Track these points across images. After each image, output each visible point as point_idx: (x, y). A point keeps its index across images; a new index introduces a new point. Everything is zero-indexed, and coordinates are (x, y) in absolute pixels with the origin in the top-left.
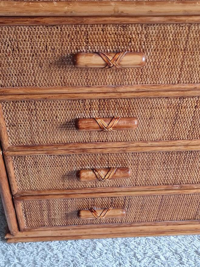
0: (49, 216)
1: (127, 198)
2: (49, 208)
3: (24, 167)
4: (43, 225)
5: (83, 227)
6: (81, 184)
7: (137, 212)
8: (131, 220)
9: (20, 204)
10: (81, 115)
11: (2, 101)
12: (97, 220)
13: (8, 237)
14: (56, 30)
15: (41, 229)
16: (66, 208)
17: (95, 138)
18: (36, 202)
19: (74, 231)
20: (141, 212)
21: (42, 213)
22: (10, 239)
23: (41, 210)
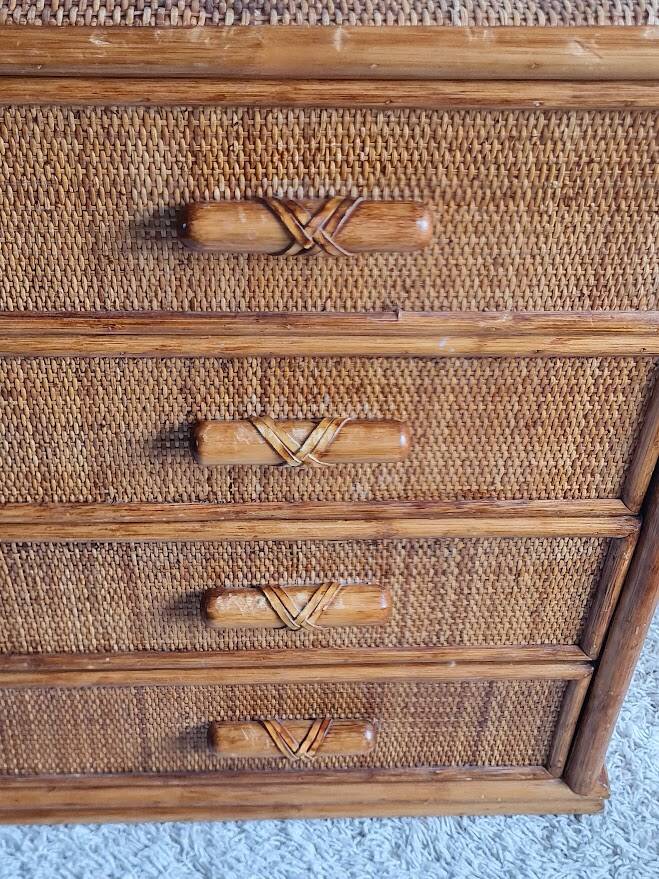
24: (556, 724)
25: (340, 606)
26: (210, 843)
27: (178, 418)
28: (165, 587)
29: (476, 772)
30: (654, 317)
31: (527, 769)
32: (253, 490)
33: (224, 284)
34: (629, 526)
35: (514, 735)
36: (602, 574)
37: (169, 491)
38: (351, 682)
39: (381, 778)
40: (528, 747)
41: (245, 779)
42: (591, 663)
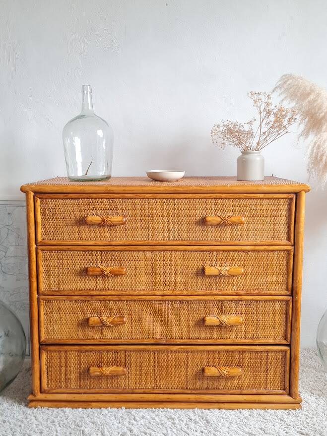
0: (66, 375)
1: (127, 354)
2: (66, 362)
3: (50, 313)
4: (61, 387)
5: (93, 391)
6: (91, 334)
7: (136, 374)
8: (133, 386)
9: (44, 356)
10: (90, 265)
11: (43, 250)
12: (104, 384)
13: (30, 397)
14: (76, 202)
15: (59, 391)
16: (80, 364)
17: (100, 286)
18: (57, 354)
19: (86, 395)
20: (140, 375)
21: (60, 370)
22: (32, 401)
23: (61, 367)
24: (285, 371)
25: (232, 318)
26: (202, 413)
27: (201, 267)
28: (196, 317)
29: (268, 391)
30: (285, 242)
31: (280, 391)
32: (214, 287)
33: (210, 235)
34: (290, 298)
35: (274, 377)
36: (287, 314)
37: (198, 287)
38: (236, 351)
39: (244, 392)
40: (278, 382)
41: (211, 392)
42: (289, 345)
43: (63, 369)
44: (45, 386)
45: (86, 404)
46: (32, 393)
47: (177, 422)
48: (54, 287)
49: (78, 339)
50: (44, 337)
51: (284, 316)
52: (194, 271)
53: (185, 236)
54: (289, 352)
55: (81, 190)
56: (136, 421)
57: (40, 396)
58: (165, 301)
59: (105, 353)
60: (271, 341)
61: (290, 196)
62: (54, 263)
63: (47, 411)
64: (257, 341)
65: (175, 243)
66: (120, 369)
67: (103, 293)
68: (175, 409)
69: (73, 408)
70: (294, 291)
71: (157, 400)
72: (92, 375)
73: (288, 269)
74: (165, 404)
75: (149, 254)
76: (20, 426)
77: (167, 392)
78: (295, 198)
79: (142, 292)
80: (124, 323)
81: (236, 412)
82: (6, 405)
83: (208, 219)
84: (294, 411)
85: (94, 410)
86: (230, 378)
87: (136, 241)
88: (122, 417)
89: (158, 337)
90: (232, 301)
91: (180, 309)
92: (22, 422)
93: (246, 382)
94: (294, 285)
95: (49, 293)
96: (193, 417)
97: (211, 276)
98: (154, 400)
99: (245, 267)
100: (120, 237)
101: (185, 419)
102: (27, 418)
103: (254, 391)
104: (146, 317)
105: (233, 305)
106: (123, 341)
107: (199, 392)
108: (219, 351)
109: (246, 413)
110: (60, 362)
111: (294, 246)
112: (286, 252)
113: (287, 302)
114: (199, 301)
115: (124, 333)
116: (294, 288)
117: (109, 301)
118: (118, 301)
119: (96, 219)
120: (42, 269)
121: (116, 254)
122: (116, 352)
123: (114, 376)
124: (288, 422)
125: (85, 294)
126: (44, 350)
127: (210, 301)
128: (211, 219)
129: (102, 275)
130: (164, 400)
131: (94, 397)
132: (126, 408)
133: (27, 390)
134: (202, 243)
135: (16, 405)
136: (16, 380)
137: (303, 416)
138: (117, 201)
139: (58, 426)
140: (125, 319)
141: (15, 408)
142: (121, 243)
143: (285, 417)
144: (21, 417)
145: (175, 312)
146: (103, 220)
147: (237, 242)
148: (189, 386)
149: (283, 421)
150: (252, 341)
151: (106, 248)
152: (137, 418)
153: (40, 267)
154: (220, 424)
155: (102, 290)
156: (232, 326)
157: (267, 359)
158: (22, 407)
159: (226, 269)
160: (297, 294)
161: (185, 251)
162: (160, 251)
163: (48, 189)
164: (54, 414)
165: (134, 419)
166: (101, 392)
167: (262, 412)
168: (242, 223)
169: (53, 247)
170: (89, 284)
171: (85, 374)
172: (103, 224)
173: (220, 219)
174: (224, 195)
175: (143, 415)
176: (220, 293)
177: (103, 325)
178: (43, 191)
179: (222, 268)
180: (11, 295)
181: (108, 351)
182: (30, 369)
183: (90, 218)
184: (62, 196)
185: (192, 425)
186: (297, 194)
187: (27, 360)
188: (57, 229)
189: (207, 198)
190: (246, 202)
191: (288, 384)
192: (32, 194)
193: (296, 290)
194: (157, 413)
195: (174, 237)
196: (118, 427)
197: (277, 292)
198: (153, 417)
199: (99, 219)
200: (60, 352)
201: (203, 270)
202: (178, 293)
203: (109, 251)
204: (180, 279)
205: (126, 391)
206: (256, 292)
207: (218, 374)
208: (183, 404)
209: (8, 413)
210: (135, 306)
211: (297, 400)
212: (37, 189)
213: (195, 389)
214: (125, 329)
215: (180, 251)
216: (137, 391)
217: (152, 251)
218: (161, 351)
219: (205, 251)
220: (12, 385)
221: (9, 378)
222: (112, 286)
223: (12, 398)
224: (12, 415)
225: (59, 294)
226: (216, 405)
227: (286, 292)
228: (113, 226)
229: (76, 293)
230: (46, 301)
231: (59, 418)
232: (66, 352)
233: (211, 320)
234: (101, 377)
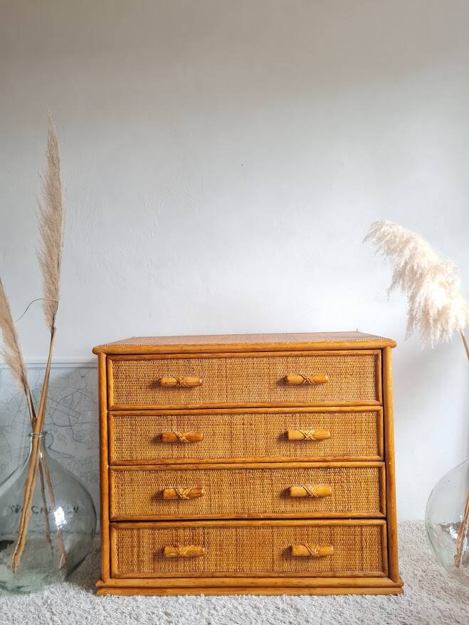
0: (138, 556)
1: (206, 531)
2: (139, 542)
3: (122, 485)
4: (133, 571)
5: (168, 575)
6: (166, 509)
7: (216, 555)
8: (213, 569)
9: (115, 534)
10: (165, 431)
11: (115, 416)
12: (181, 566)
13: (99, 583)
14: (150, 363)
15: (130, 575)
16: (154, 544)
17: (175, 454)
18: (129, 532)
19: (160, 580)
20: (220, 555)
21: (132, 551)
22: (101, 588)
23: (133, 547)
24: (382, 549)
25: (320, 488)
27: (283, 431)
28: (280, 487)
29: (364, 573)
30: (373, 401)
31: (378, 572)
32: (298, 452)
33: (292, 396)
34: (382, 464)
35: (371, 555)
36: (380, 482)
37: (281, 454)
38: (326, 526)
39: (337, 574)
40: (376, 562)
41: (300, 575)
42: (385, 519)
43: (136, 549)
44: (115, 570)
45: (160, 590)
46: (101, 578)
47: (262, 611)
48: (127, 456)
49: (151, 515)
50: (114, 513)
51: (377, 485)
52: (276, 435)
53: (266, 398)
54: (385, 525)
55: (155, 351)
56: (217, 610)
57: (110, 582)
58: (246, 469)
59: (182, 531)
60: (364, 514)
61: (376, 352)
62: (127, 429)
63: (117, 600)
64: (349, 515)
65: (255, 405)
66: (198, 549)
67: (179, 461)
68: (261, 596)
69: (146, 596)
70: (387, 457)
71: (240, 585)
72: (167, 556)
73: (378, 432)
74: (249, 589)
75: (226, 418)
76: (87, 618)
77: (251, 575)
78: (380, 354)
79: (221, 460)
80: (201, 495)
81: (330, 599)
82: (72, 593)
83: (289, 378)
84: (395, 597)
85: (169, 598)
86: (321, 557)
87: (214, 403)
88: (200, 606)
89: (240, 510)
90: (318, 468)
91: (262, 478)
92: (89, 613)
93: (339, 562)
94: (386, 450)
95: (121, 462)
96: (281, 606)
97: (295, 441)
98: (236, 584)
99: (331, 430)
100: (195, 400)
101: (272, 608)
102: (94, 608)
103: (349, 573)
104: (225, 488)
105: (321, 473)
106: (201, 516)
107: (286, 575)
108: (308, 526)
109: (340, 599)
110: (132, 542)
111: (383, 405)
112: (375, 413)
113: (380, 468)
114: (284, 469)
115: (202, 507)
116: (386, 453)
117: (186, 470)
118: (196, 470)
119: (172, 380)
120: (113, 437)
121: (192, 418)
122: (193, 528)
123: (192, 557)
124: (389, 610)
125: (160, 463)
126: (115, 528)
127: (295, 468)
128: (293, 378)
129: (178, 442)
130: (248, 585)
131: (170, 582)
132: (205, 596)
133: (96, 575)
134: (284, 404)
135: (83, 592)
136: (84, 562)
137: (406, 603)
138: (192, 361)
139: (128, 617)
140: (202, 491)
141: (82, 596)
142: (198, 406)
143: (385, 603)
144: (88, 607)
145: (258, 482)
146: (178, 382)
147: (322, 403)
148: (276, 568)
149: (383, 609)
150: (343, 514)
151: (182, 411)
152: (218, 608)
153: (112, 434)
154: (312, 614)
155: (178, 458)
156: (321, 497)
157: (362, 535)
158: (90, 595)
159: (311, 433)
160: (389, 459)
161: (266, 413)
162: (239, 414)
163: (120, 350)
164: (124, 603)
165: (214, 608)
166: (177, 576)
167: (359, 598)
168: (326, 382)
169: (126, 412)
170: (164, 452)
171: (159, 555)
172: (178, 387)
173: (301, 378)
174: (305, 353)
175: (225, 603)
176: (306, 459)
177: (178, 499)
178: (116, 353)
179: (307, 432)
180: (82, 465)
181: (184, 528)
182: (100, 551)
183: (164, 380)
184: (135, 357)
185: (280, 615)
186: (383, 350)
187: (97, 539)
188: (129, 393)
189: (287, 356)
190: (328, 359)
191: (386, 565)
192: (104, 356)
193: (389, 455)
194: (240, 601)
195: (254, 399)
196: (196, 619)
197: (368, 458)
198: (236, 605)
199: (174, 380)
200: (132, 529)
201: (286, 434)
202: (260, 460)
203: (185, 415)
204: (262, 444)
205: (205, 575)
206: (345, 457)
207: (308, 554)
208: (270, 589)
209: (74, 602)
210: (214, 476)
211: (398, 583)
212: (110, 350)
213: (283, 572)
214: (203, 502)
215: (261, 414)
216: (218, 574)
217: (231, 414)
218: (242, 527)
219: (288, 413)
220: (80, 569)
221: (76, 560)
222: (189, 454)
223: (79, 585)
224: (78, 605)
225: (131, 464)
226: (306, 590)
227: (377, 457)
228: (190, 388)
229: (150, 462)
230: (117, 471)
231: (130, 608)
232: (138, 529)
233: (297, 490)
234: (178, 558)
